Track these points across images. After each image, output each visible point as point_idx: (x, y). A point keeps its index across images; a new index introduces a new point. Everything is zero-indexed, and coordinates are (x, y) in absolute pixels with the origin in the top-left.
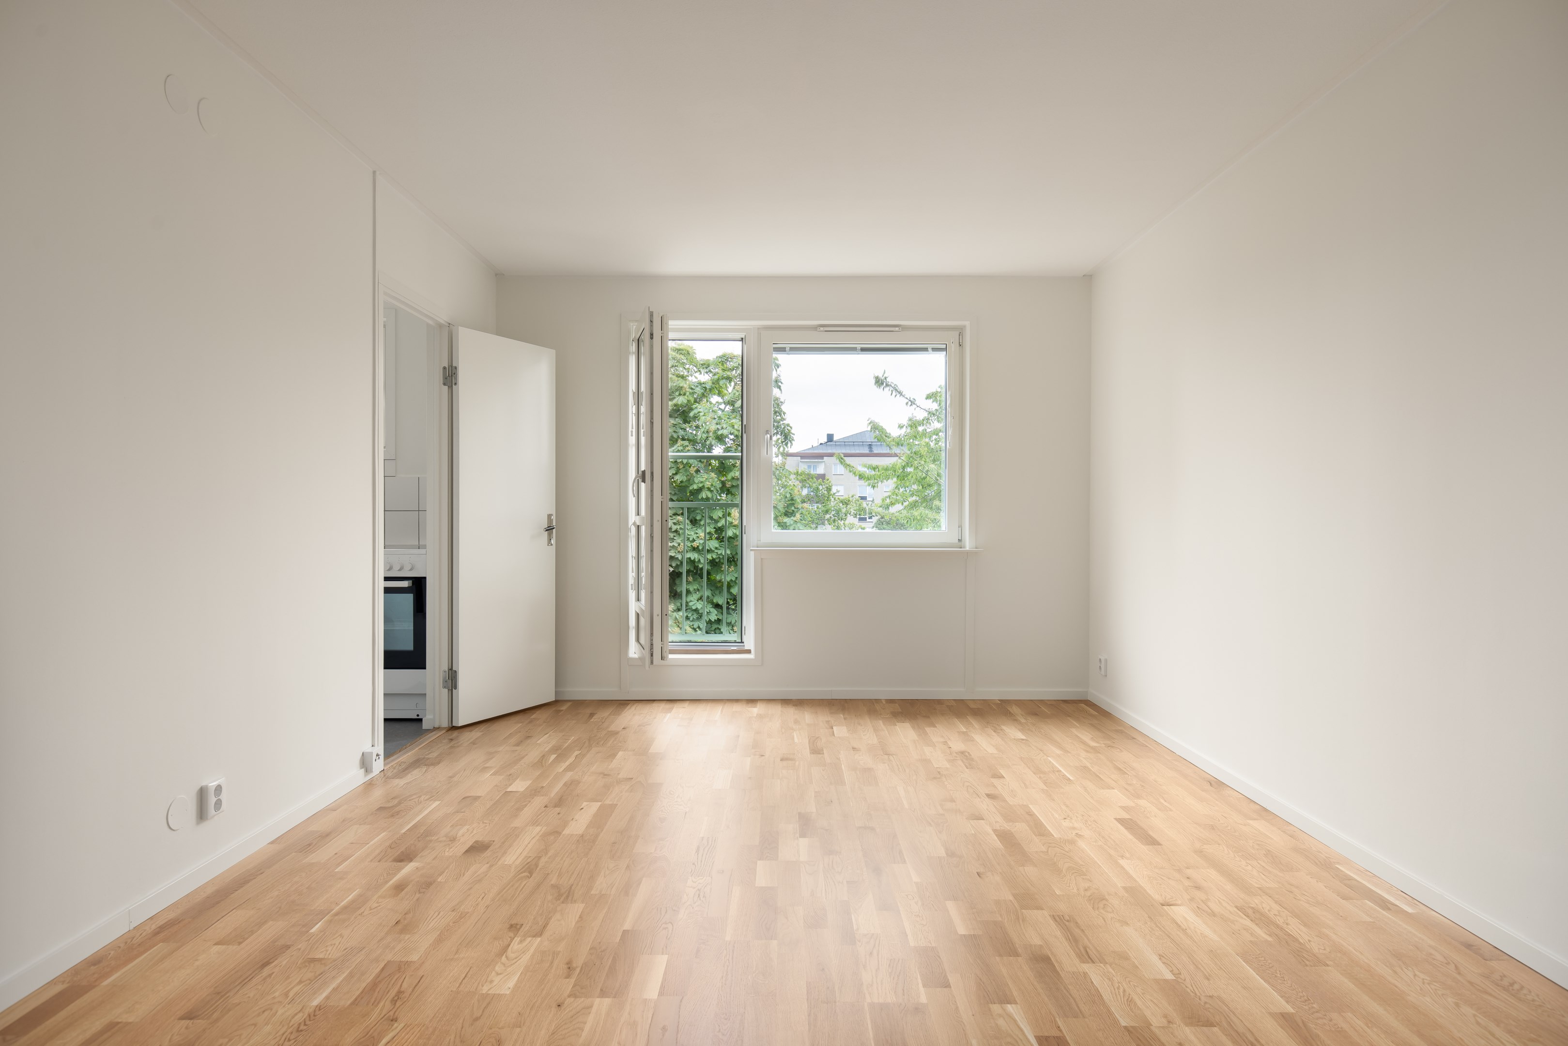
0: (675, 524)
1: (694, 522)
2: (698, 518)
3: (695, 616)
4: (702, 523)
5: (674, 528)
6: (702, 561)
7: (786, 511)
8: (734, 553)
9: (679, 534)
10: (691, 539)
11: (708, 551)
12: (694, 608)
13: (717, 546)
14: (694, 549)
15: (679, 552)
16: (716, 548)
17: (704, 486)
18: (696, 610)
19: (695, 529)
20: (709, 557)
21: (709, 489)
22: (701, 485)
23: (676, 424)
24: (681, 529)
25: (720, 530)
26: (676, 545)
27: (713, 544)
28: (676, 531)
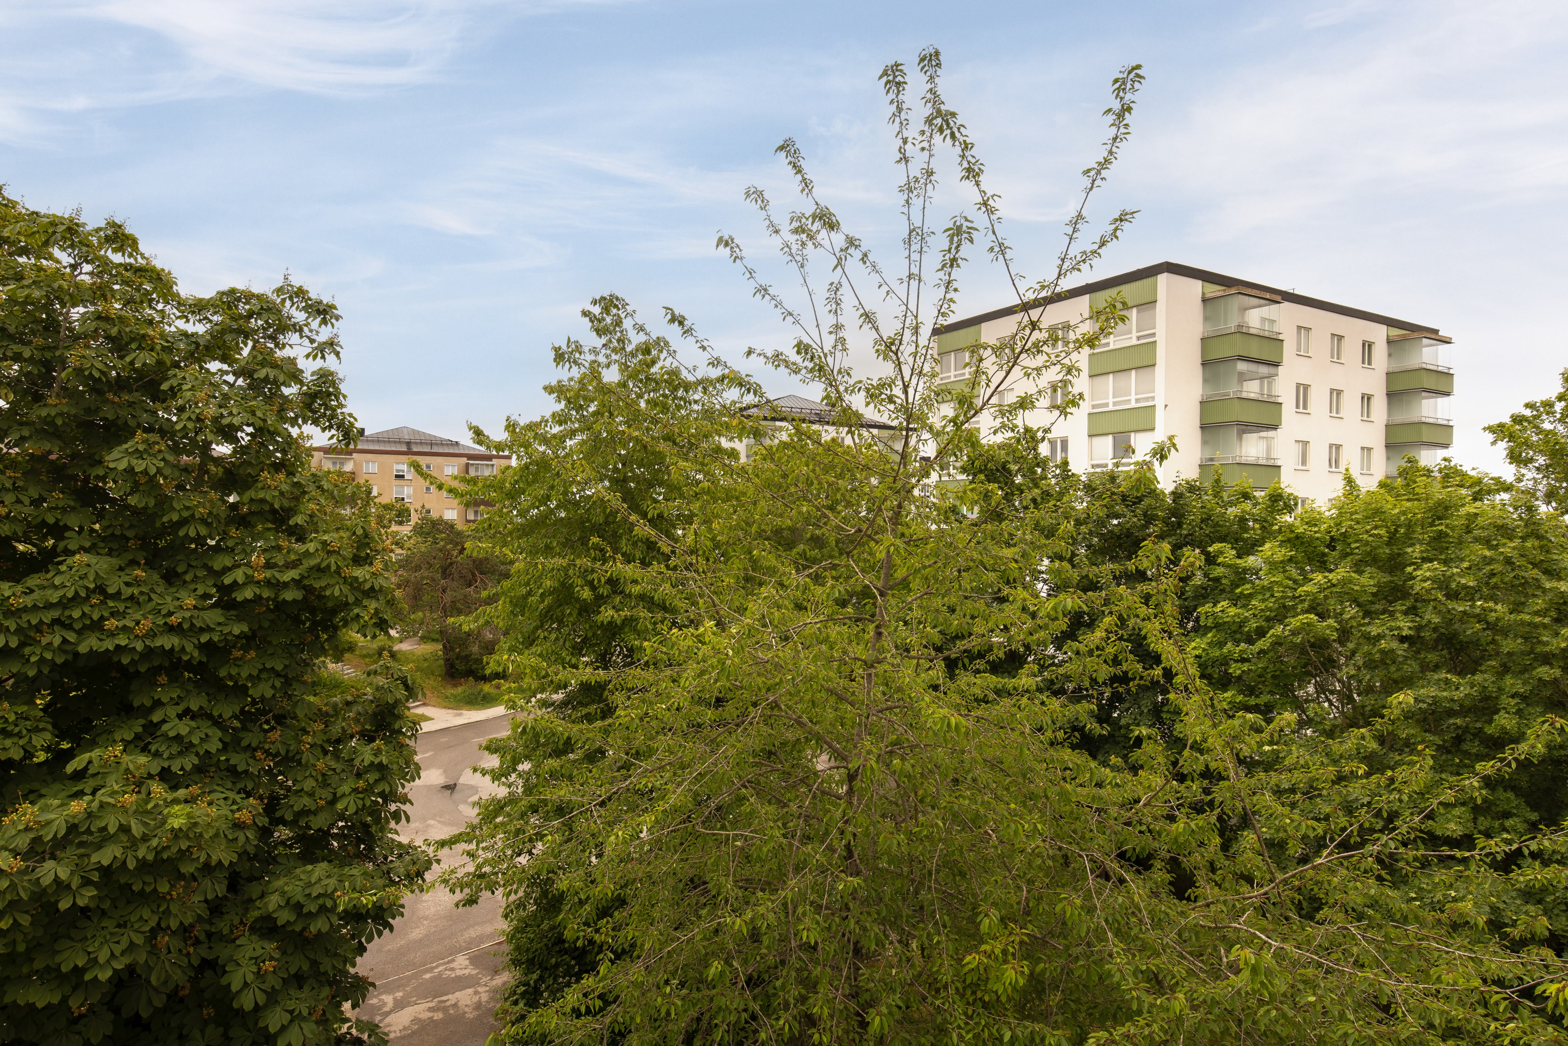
0: (127, 584)
1: (171, 578)
2: (180, 569)
3: (175, 749)
4: (188, 577)
5: (127, 592)
6: (189, 648)
7: (355, 555)
8: (256, 627)
9: (138, 603)
10: (164, 612)
11: (202, 630)
12: (172, 734)
13: (221, 620)
14: (171, 629)
15: (137, 636)
16: (219, 624)
17: (193, 516)
18: (178, 738)
19: (174, 590)
20: (204, 638)
21: (204, 521)
22: (185, 514)
23: (134, 403)
24: (142, 593)
25: (226, 590)
26: (131, 624)
27: (214, 617)
28: (132, 598)
